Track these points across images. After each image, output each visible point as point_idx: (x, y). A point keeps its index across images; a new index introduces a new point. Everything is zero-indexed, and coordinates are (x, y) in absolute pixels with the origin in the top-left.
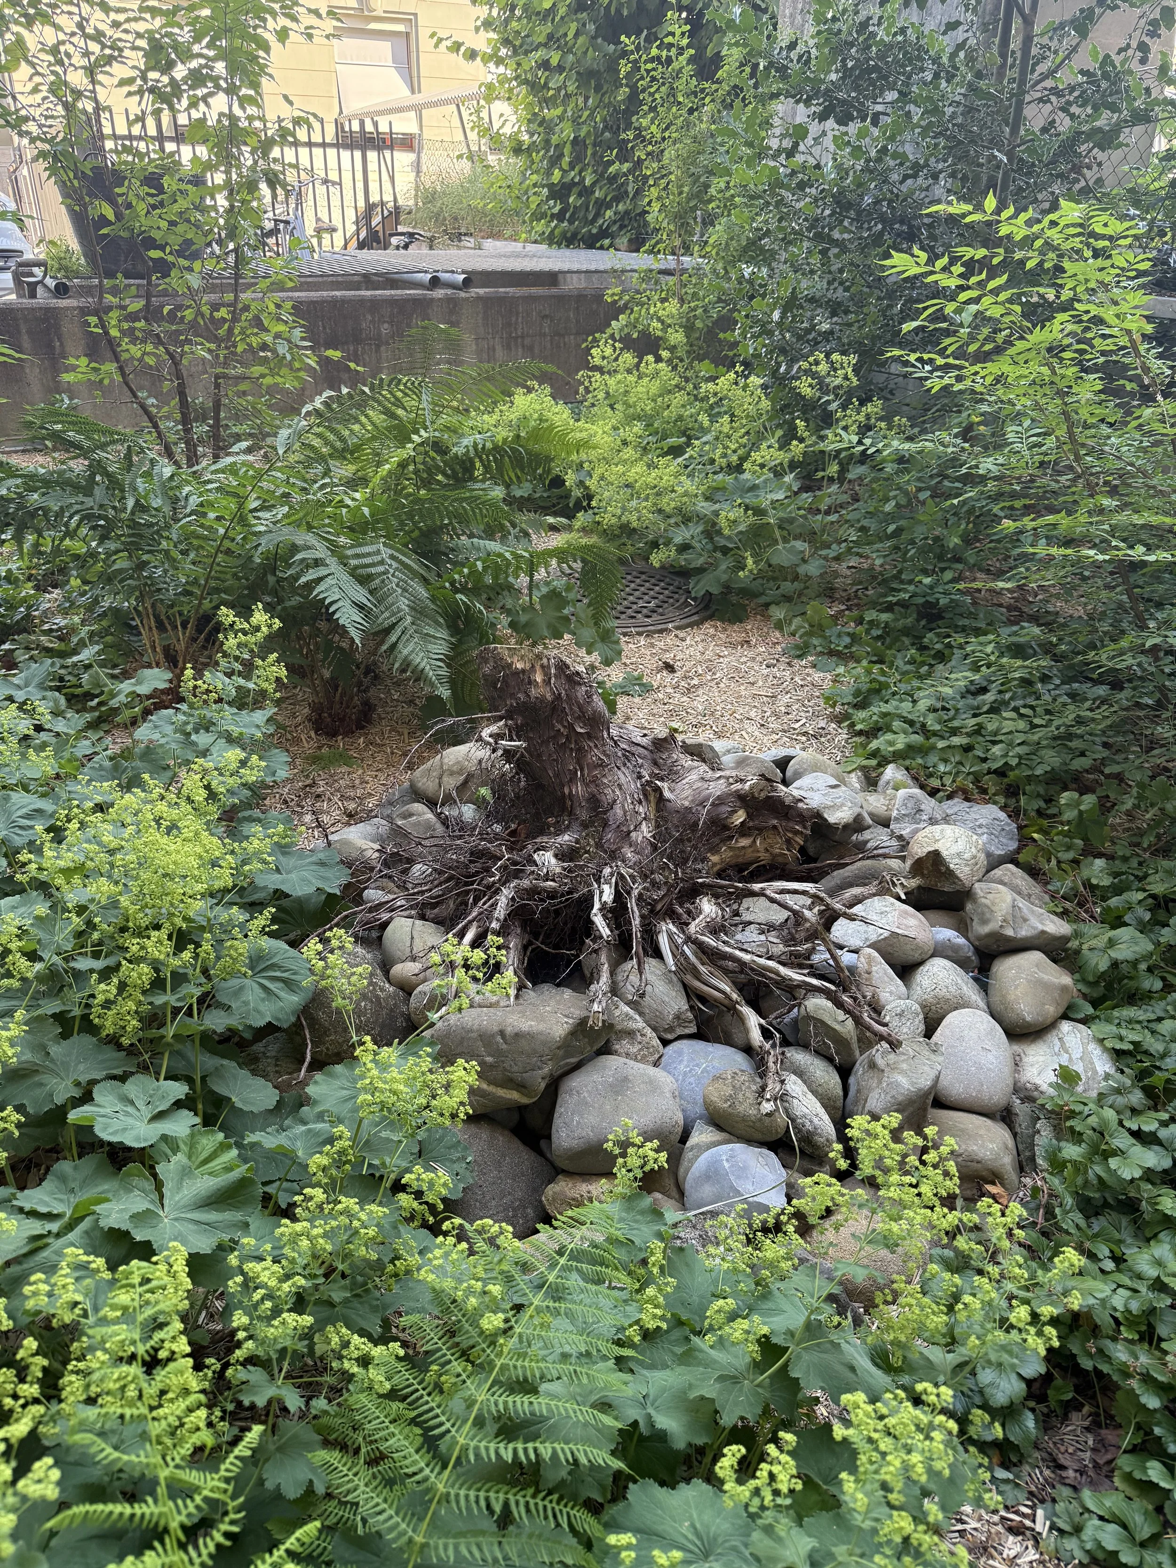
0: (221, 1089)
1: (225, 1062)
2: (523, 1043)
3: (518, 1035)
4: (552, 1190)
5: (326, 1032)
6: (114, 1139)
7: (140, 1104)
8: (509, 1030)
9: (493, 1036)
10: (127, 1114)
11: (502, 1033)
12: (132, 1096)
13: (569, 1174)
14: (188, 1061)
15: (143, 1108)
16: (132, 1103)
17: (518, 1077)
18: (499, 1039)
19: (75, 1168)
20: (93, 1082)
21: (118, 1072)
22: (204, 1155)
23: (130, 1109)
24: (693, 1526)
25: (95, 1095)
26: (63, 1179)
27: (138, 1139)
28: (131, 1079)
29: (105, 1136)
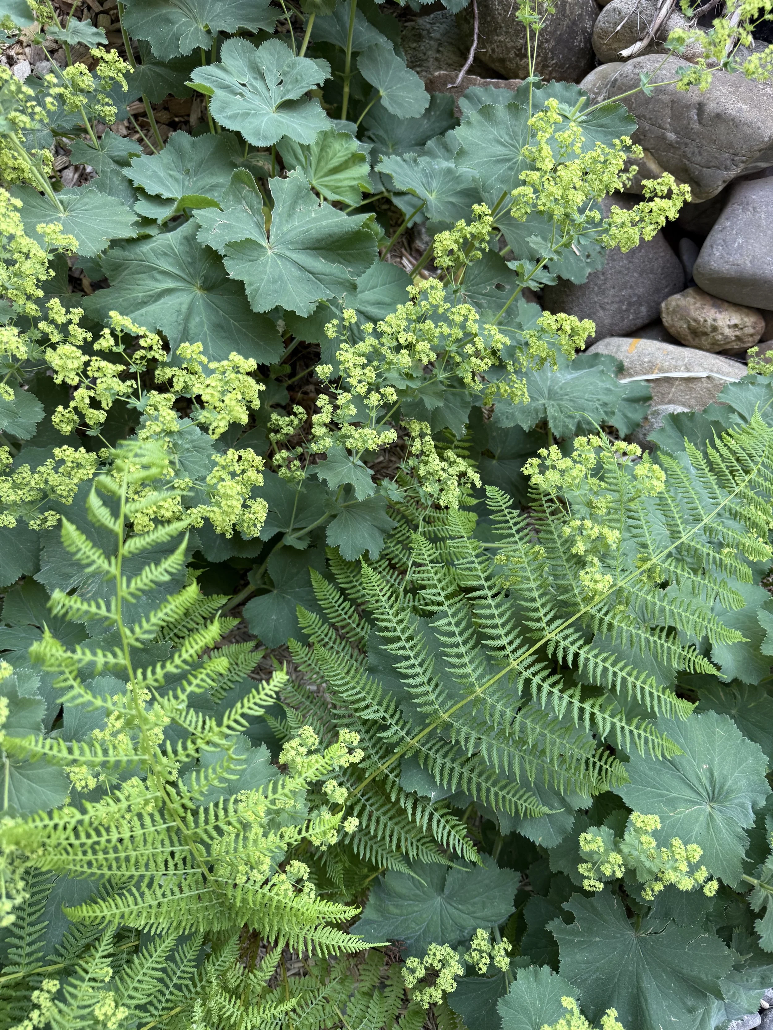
0: (369, 76)
1: (382, 40)
2: (721, 130)
3: (719, 117)
4: (677, 300)
5: (496, 30)
6: (232, 126)
7: (271, 81)
8: (711, 106)
9: (688, 107)
10: (256, 91)
11: (701, 107)
12: (264, 68)
13: (702, 292)
14: (343, 26)
15: (274, 87)
16: (262, 76)
17: (696, 170)
18: (693, 114)
19: (193, 145)
20: (224, 35)
21: (253, 28)
22: (335, 162)
23: (259, 84)
24: (711, 771)
25: (223, 55)
26: (180, 154)
27: (257, 134)
28: (266, 44)
29: (222, 120)
